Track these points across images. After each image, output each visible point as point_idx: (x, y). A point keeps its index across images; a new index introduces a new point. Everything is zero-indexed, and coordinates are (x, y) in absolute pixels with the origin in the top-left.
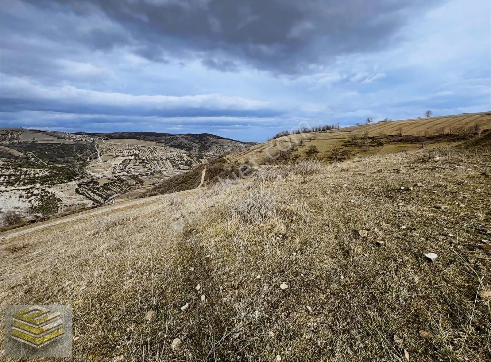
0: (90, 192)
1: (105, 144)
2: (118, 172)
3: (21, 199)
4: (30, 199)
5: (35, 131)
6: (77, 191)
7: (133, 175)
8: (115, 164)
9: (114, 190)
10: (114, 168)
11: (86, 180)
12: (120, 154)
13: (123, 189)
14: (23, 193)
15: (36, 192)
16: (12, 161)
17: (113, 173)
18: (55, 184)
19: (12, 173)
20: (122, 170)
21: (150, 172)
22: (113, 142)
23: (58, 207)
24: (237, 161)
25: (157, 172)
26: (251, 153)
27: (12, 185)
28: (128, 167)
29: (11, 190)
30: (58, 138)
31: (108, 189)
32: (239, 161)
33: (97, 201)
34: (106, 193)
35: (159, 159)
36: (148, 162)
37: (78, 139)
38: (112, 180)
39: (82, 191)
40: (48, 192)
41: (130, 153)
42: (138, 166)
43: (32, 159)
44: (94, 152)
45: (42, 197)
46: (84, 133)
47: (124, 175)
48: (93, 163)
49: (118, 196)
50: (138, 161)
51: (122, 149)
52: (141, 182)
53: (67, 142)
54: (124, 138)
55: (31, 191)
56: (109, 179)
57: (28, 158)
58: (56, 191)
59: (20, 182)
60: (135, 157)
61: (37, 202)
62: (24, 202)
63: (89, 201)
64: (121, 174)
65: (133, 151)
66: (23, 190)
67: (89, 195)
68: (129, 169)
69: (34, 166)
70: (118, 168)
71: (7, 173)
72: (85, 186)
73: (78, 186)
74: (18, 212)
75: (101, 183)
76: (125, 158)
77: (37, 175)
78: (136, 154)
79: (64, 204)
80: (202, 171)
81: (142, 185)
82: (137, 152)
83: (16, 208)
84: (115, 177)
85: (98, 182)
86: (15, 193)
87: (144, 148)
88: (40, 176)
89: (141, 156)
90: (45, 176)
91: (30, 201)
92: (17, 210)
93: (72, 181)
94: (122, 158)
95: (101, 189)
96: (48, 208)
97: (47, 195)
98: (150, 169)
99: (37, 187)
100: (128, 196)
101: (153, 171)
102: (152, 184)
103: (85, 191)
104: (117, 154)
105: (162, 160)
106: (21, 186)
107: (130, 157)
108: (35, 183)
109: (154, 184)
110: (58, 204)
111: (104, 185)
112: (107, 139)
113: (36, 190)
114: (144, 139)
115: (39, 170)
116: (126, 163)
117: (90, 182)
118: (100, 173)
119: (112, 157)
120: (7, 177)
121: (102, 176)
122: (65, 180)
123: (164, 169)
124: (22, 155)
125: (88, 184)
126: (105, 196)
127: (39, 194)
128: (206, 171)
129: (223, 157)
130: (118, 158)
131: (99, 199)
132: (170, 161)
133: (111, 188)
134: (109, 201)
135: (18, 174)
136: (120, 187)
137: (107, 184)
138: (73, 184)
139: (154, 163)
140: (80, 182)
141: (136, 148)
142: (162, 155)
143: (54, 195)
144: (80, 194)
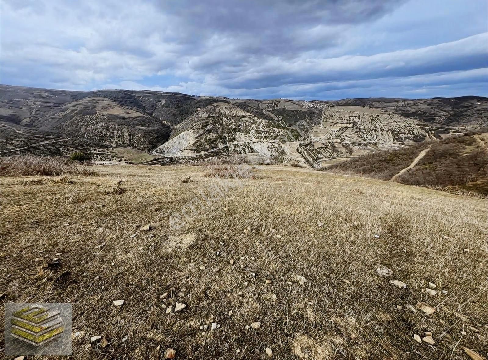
0: (306, 152)
1: (329, 111)
2: (333, 139)
3: (268, 149)
4: (272, 150)
5: (287, 101)
6: (298, 150)
7: (345, 143)
8: (332, 131)
9: (325, 155)
10: (330, 134)
11: (306, 142)
12: (339, 121)
13: (332, 155)
14: (270, 145)
15: (276, 145)
16: (270, 122)
17: (329, 139)
18: (287, 142)
19: (268, 131)
20: (337, 137)
21: (364, 142)
22: (336, 109)
23: (284, 159)
25: (372, 143)
27: (266, 139)
28: (343, 134)
29: (265, 142)
30: (299, 105)
31: (319, 153)
33: (309, 161)
34: (317, 156)
35: (379, 129)
36: (365, 131)
37: (311, 106)
38: (325, 145)
39: (301, 150)
40: (281, 146)
41: (350, 120)
42: (354, 135)
43: (280, 122)
44: (319, 119)
45: (278, 150)
46: (317, 101)
47: (337, 142)
48: (316, 128)
49: (326, 160)
50: (355, 130)
51: (343, 116)
52: (351, 152)
53: (303, 109)
54: (349, 105)
55: (274, 144)
56: (323, 144)
57: (278, 121)
58: (285, 146)
59: (270, 137)
60: (353, 126)
61: (275, 153)
62: (269, 151)
63: (303, 159)
64: (335, 141)
65: (353, 119)
67: (305, 154)
68: (344, 136)
69: (280, 127)
70: (334, 135)
71: (266, 130)
72: (304, 147)
73: (300, 146)
74: (265, 157)
75: (316, 147)
76: (343, 125)
77: (279, 134)
78: (355, 122)
79: (287, 158)
81: (351, 155)
82: (356, 120)
84: (329, 142)
85: (314, 145)
86: (266, 144)
87: (365, 116)
88: (281, 134)
89: (360, 124)
90: (283, 135)
91: (272, 151)
92: (265, 155)
93: (297, 141)
94: (340, 125)
95: (314, 152)
96: (279, 158)
97: (280, 149)
98: (364, 140)
99: (277, 142)
100: (334, 162)
101: (367, 142)
103: (303, 151)
104: (337, 121)
105: (383, 131)
106: (270, 140)
107: (348, 125)
108: (277, 139)
110: (284, 157)
111: (318, 148)
112: (333, 106)
114: (370, 106)
115: (281, 130)
116: (343, 130)
117: (308, 144)
118: (318, 138)
119: (332, 124)
120: (265, 133)
121: (319, 140)
122: (293, 139)
123: (381, 142)
124: (276, 118)
125: (306, 145)
126: (315, 158)
127: (277, 147)
130: (337, 125)
131: (310, 159)
132: (393, 134)
133: (322, 152)
134: (317, 163)
135: (270, 131)
136: (330, 152)
137: (320, 148)
138: (297, 144)
139: (372, 133)
140: (302, 143)
141: (358, 115)
142: (384, 125)
143: (284, 150)
144: (299, 152)
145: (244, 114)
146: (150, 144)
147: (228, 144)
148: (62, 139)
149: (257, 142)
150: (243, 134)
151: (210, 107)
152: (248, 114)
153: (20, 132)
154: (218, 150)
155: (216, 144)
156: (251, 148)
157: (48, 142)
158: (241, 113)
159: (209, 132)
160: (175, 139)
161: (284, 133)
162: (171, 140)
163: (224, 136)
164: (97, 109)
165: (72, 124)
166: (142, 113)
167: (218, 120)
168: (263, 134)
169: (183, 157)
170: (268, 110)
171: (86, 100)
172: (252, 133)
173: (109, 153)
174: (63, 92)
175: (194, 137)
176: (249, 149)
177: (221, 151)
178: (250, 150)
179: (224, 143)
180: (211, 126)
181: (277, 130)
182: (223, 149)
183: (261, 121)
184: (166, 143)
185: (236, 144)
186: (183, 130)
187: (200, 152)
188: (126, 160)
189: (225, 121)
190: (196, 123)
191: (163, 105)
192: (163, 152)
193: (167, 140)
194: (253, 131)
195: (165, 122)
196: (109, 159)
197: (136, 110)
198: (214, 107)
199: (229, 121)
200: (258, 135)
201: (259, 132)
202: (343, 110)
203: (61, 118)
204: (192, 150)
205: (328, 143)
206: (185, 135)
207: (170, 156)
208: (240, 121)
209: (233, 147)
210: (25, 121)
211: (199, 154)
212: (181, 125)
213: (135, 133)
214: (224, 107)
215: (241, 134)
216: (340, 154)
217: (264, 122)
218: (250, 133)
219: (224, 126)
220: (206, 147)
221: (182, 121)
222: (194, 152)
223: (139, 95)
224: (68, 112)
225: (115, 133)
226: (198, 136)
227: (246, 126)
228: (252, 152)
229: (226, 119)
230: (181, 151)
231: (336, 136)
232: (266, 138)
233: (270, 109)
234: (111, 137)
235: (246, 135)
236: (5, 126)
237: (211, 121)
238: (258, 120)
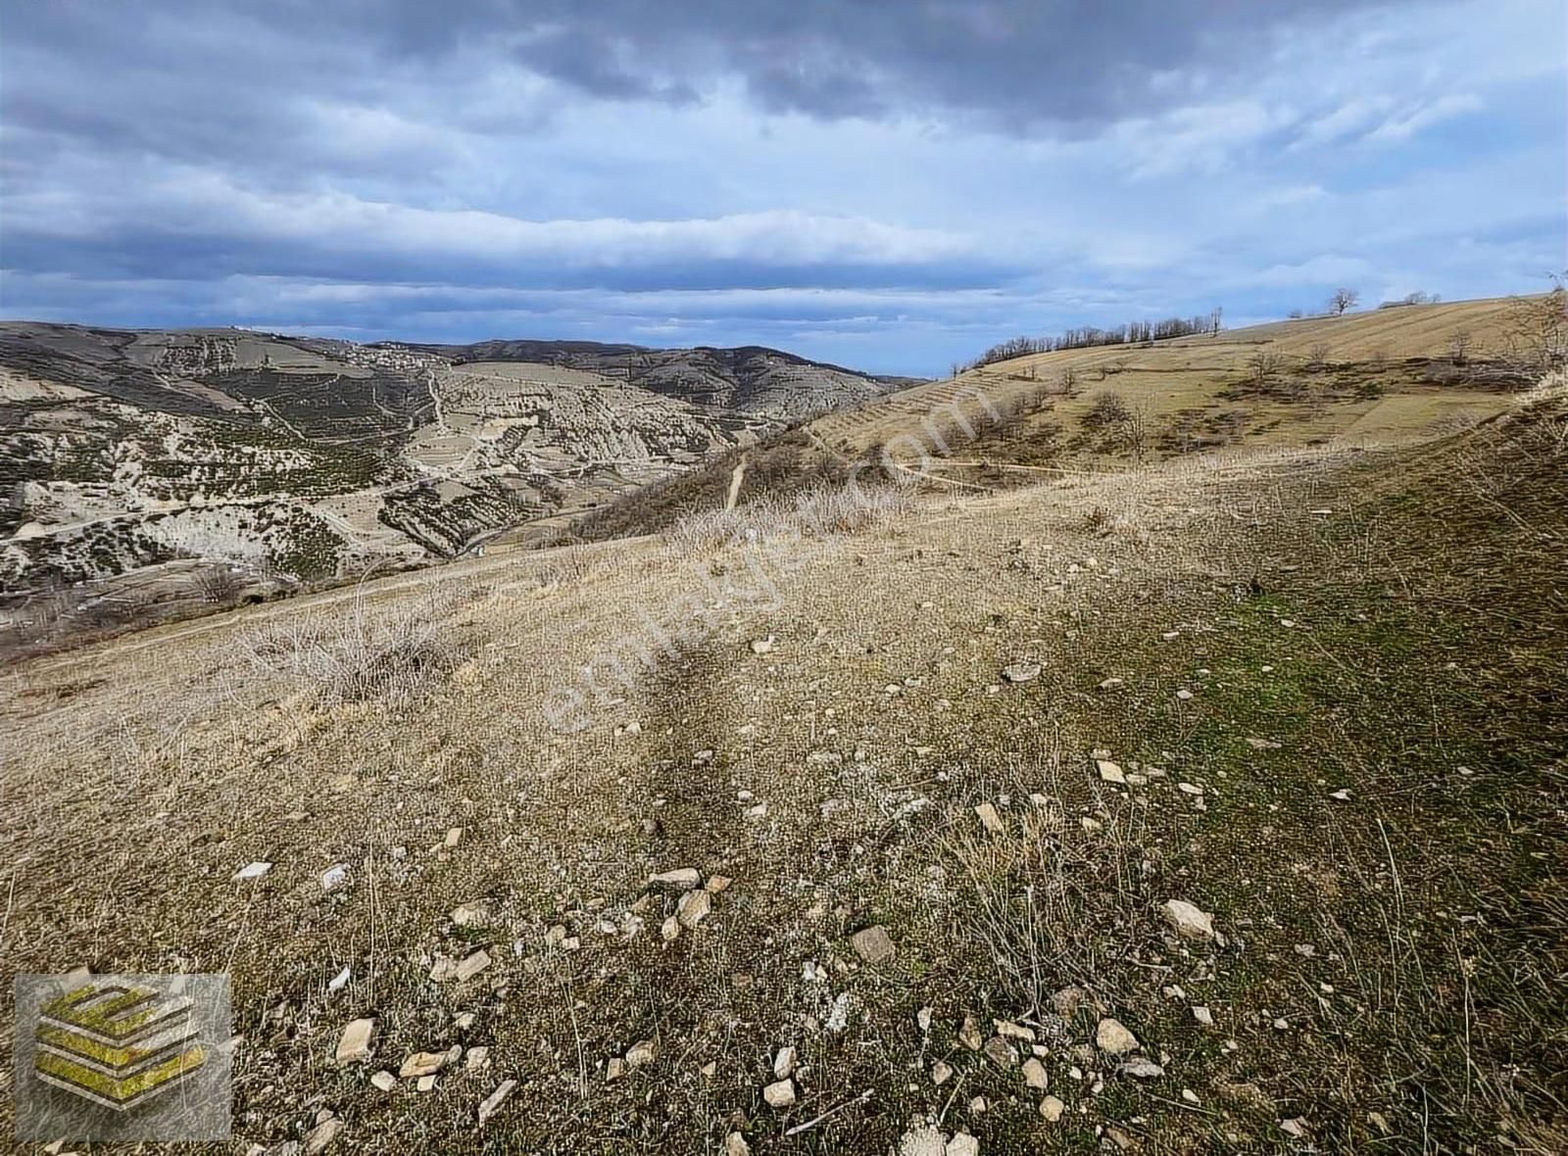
0: (416, 520)
1: (453, 377)
2: (493, 466)
3: (244, 532)
4: (265, 534)
5: (268, 337)
6: (383, 517)
7: (534, 475)
8: (485, 442)
9: (483, 518)
10: (480, 451)
11: (404, 486)
12: (496, 410)
13: (506, 517)
14: (249, 516)
15: (279, 514)
16: (216, 424)
17: (480, 467)
18: (326, 494)
19: (219, 459)
20: (503, 458)
21: (584, 466)
22: (478, 371)
23: (337, 560)
24: (845, 442)
25: (603, 467)
26: (892, 416)
27: (220, 494)
28: (519, 450)
29: (220, 507)
30: (330, 357)
31: (465, 515)
32: (851, 443)
33: (436, 547)
34: (460, 526)
35: (610, 427)
36: (577, 436)
37: (381, 361)
38: (477, 488)
39: (397, 516)
40: (308, 515)
41: (526, 406)
42: (550, 450)
43: (266, 421)
44: (426, 404)
45: (296, 529)
46: (397, 344)
47: (508, 475)
48: (423, 435)
49: (493, 536)
50: (549, 433)
51: (502, 394)
52: (558, 498)
53: (352, 370)
54: (509, 359)
55: (268, 512)
56: (467, 485)
57: (255, 417)
58: (327, 511)
59: (240, 484)
60: (540, 422)
61: (284, 543)
62: (251, 540)
63: (414, 546)
64: (501, 471)
65: (535, 403)
66: (249, 507)
67: (415, 529)
68: (523, 456)
69: (269, 439)
70: (491, 452)
71: (206, 459)
72: (404, 503)
73: (387, 503)
74: (239, 567)
75: (447, 499)
76: (511, 422)
77: (279, 468)
78: (541, 410)
79: (350, 553)
80: (732, 470)
81: (560, 506)
82: (545, 405)
83: (234, 557)
84: (486, 479)
85: (438, 492)
86: (228, 515)
87: (565, 393)
88: (288, 468)
89: (557, 417)
90: (300, 472)
91: (267, 539)
92: (236, 563)
93: (368, 487)
94: (502, 421)
95: (447, 514)
96: (312, 561)
97: (307, 526)
99: (281, 501)
100: (520, 538)
101: (590, 465)
102: (589, 505)
103: (404, 518)
104: (489, 410)
105: (619, 433)
106: (242, 496)
107: (525, 421)
108: (277, 489)
109: (594, 505)
110: (335, 552)
111: (454, 502)
112: (460, 363)
113: (280, 509)
114: (567, 364)
115: (284, 451)
116: (514, 436)
117: (416, 493)
118: (444, 467)
119: (474, 419)
120: (206, 468)
121: (448, 476)
122: (351, 483)
123: (623, 460)
124: (239, 407)
125: (410, 497)
126: (457, 535)
127: (287, 520)
128: (745, 472)
129: (800, 425)
130: (492, 421)
131: (442, 542)
132: (642, 436)
133: (473, 511)
134: (468, 550)
135: (233, 461)
136: (497, 509)
137: (461, 499)
138: (371, 497)
139: (595, 440)
140: (390, 490)
141: (543, 391)
142: (618, 415)
143: (324, 526)
144: (392, 526)
145: (40, 393)
149: (174, 513)
150: (67, 484)
152: (70, 393)
156: (144, 545)
158: (18, 389)
161: (303, 461)
168: (195, 474)
172: (127, 475)
176: (131, 550)
178: (140, 552)
181: (265, 456)
183: (162, 421)
185: (36, 540)
194: (135, 468)
200: (165, 482)
201: (168, 470)
202: (497, 375)
205: (483, 481)
208: (26, 425)
216: (530, 510)
217: (185, 427)
218: (116, 476)
227: (79, 449)
228: (158, 559)
232: (216, 489)
233: (194, 371)
235: (93, 491)
238: (146, 418)
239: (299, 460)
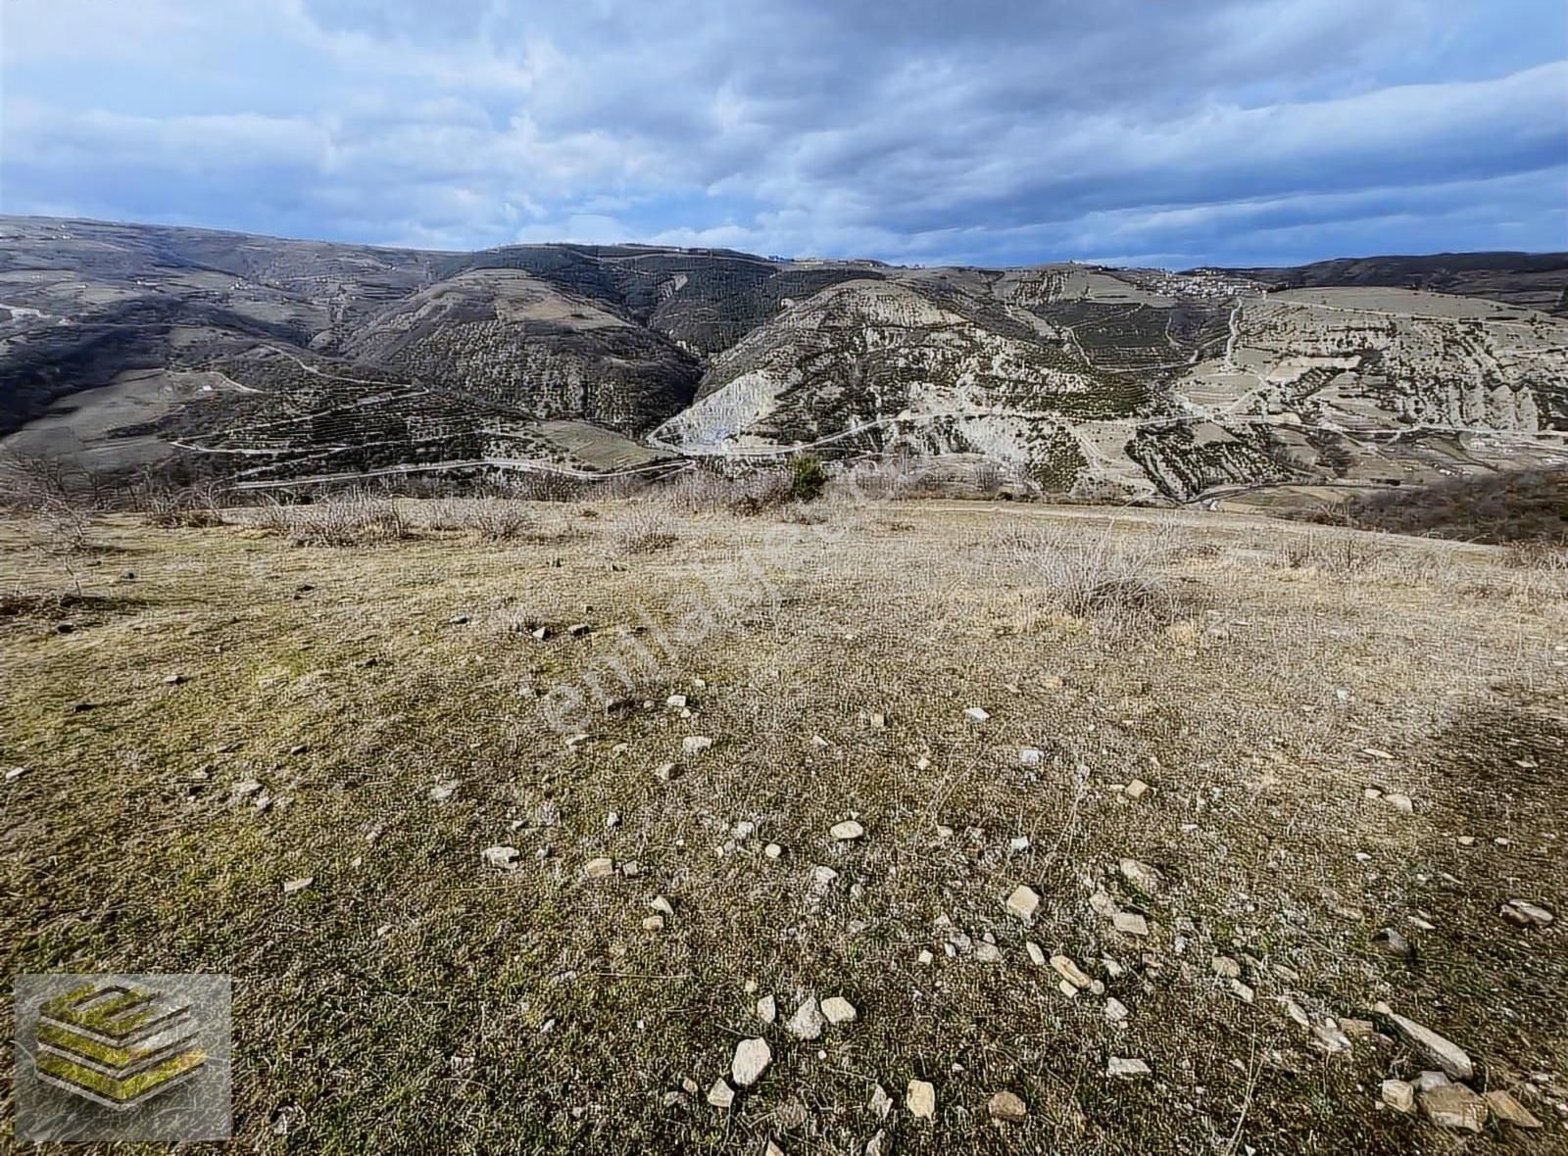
0: (1159, 458)
1: (1266, 306)
2: (1271, 414)
3: (1018, 440)
4: (1031, 445)
5: (1095, 270)
6: (1129, 449)
8: (1271, 383)
9: (1233, 470)
10: (1260, 394)
11: (1161, 421)
12: (1301, 347)
13: (1261, 473)
14: (1025, 427)
15: (1047, 430)
17: (1251, 412)
18: (1090, 418)
19: (1023, 377)
20: (1287, 405)
21: (1405, 429)
22: (1293, 299)
23: (1076, 479)
25: (1439, 434)
27: (1014, 406)
28: (1314, 397)
29: (1009, 417)
30: (1140, 287)
31: (1214, 462)
33: (1169, 489)
34: (1202, 473)
35: (1479, 380)
36: (1414, 387)
37: (1189, 290)
38: (1239, 436)
39: (1143, 450)
40: (1068, 434)
41: (1349, 343)
42: (1360, 402)
43: (1066, 348)
44: (1219, 336)
45: (1054, 445)
46: (1212, 269)
47: (1285, 426)
49: (1236, 491)
50: (1368, 380)
51: (1319, 327)
52: (1342, 463)
53: (1159, 300)
55: (1040, 427)
56: (1229, 431)
58: (1083, 435)
59: (1029, 400)
60: (1361, 364)
62: (1020, 448)
63: (1147, 483)
64: (1278, 420)
65: (1364, 339)
66: (1028, 420)
67: (1155, 466)
68: (1316, 405)
69: (1067, 365)
70: (1275, 396)
71: (1014, 376)
72: (1155, 438)
73: (1138, 435)
75: (1199, 442)
76: (1317, 362)
77: (1062, 389)
78: (1371, 350)
81: (1341, 475)
82: (1379, 342)
83: (1004, 459)
84: (1254, 426)
85: (1194, 432)
86: (1012, 424)
87: (1419, 327)
88: (1068, 391)
89: (1391, 360)
90: (1076, 395)
91: (1031, 449)
92: (1004, 464)
93: (1127, 417)
94: (1304, 360)
95: (1193, 457)
96: (1056, 475)
97: (1064, 444)
98: (1406, 420)
99: (1053, 419)
100: (1269, 500)
101: (1416, 429)
102: (1389, 482)
103: (1147, 453)
104: (1294, 346)
105: (1493, 389)
107: (1339, 363)
108: (1053, 408)
109: (1396, 483)
110: (1077, 472)
111: (1206, 446)
112: (1282, 288)
113: (1049, 427)
114: (1443, 286)
115: (1069, 375)
117: (1171, 430)
118: (1211, 407)
119: (1270, 356)
121: (1211, 416)
122: (1113, 411)
123: (1480, 429)
125: (1162, 434)
126: (1195, 481)
127: (1050, 436)
130: (1292, 360)
131: (1176, 484)
132: (1541, 400)
133: (1223, 460)
134: (1201, 500)
135: (1031, 380)
136: (1254, 462)
137: (1216, 444)
138: (1126, 427)
139: (1443, 396)
140: (1146, 423)
141: (1386, 324)
142: (1504, 362)
143: (1077, 446)
144: (1134, 458)
145: (939, 319)
146: (640, 412)
147: (880, 421)
148: (410, 391)
149: (981, 417)
150: (932, 386)
151: (827, 294)
152: (953, 319)
153: (310, 369)
154: (846, 438)
155: (841, 420)
156: (956, 437)
157: (376, 399)
158: (930, 315)
159: (820, 377)
160: (712, 400)
161: (1082, 386)
162: (701, 403)
163: (869, 393)
164: (498, 303)
165: (434, 348)
166: (618, 317)
167: (851, 338)
168: (1003, 387)
169: (738, 458)
170: (1024, 303)
171: (468, 276)
172: (964, 384)
173: (529, 437)
174: (411, 254)
175: (774, 394)
176: (948, 439)
177: (856, 441)
178: (953, 442)
179: (868, 415)
180: (827, 360)
181: (1054, 377)
182: (861, 436)
183: (997, 343)
184: (688, 412)
185: (906, 422)
186: (737, 371)
187: (789, 443)
188: (574, 460)
189: (875, 344)
190: (782, 350)
191: (679, 291)
192: (676, 439)
193: (690, 403)
194: (969, 378)
195: (684, 343)
196: (529, 455)
197: (601, 306)
198: (840, 295)
199: (887, 341)
200: (983, 392)
201: (987, 382)
202: (1324, 303)
203: (407, 331)
204: (764, 435)
205: (1249, 428)
206: (743, 387)
207: (698, 454)
208: (925, 343)
209: (894, 428)
210: (321, 339)
211: (787, 449)
212: (730, 356)
213: (598, 378)
214: (873, 295)
215: (927, 389)
216: (1296, 471)
217: (1010, 349)
218: (958, 383)
219: (870, 360)
220: (809, 427)
221: (736, 342)
222: (771, 443)
223: (610, 260)
224: (423, 312)
225: (545, 377)
226: (784, 390)
227: (945, 362)
228: (962, 449)
229: (877, 337)
230: (731, 437)
231: (1282, 402)
232: (1013, 402)
233: (1031, 302)
234: (533, 389)
235: (943, 393)
236: (276, 353)
237: (828, 343)
238: (989, 340)
239: (1079, 384)
